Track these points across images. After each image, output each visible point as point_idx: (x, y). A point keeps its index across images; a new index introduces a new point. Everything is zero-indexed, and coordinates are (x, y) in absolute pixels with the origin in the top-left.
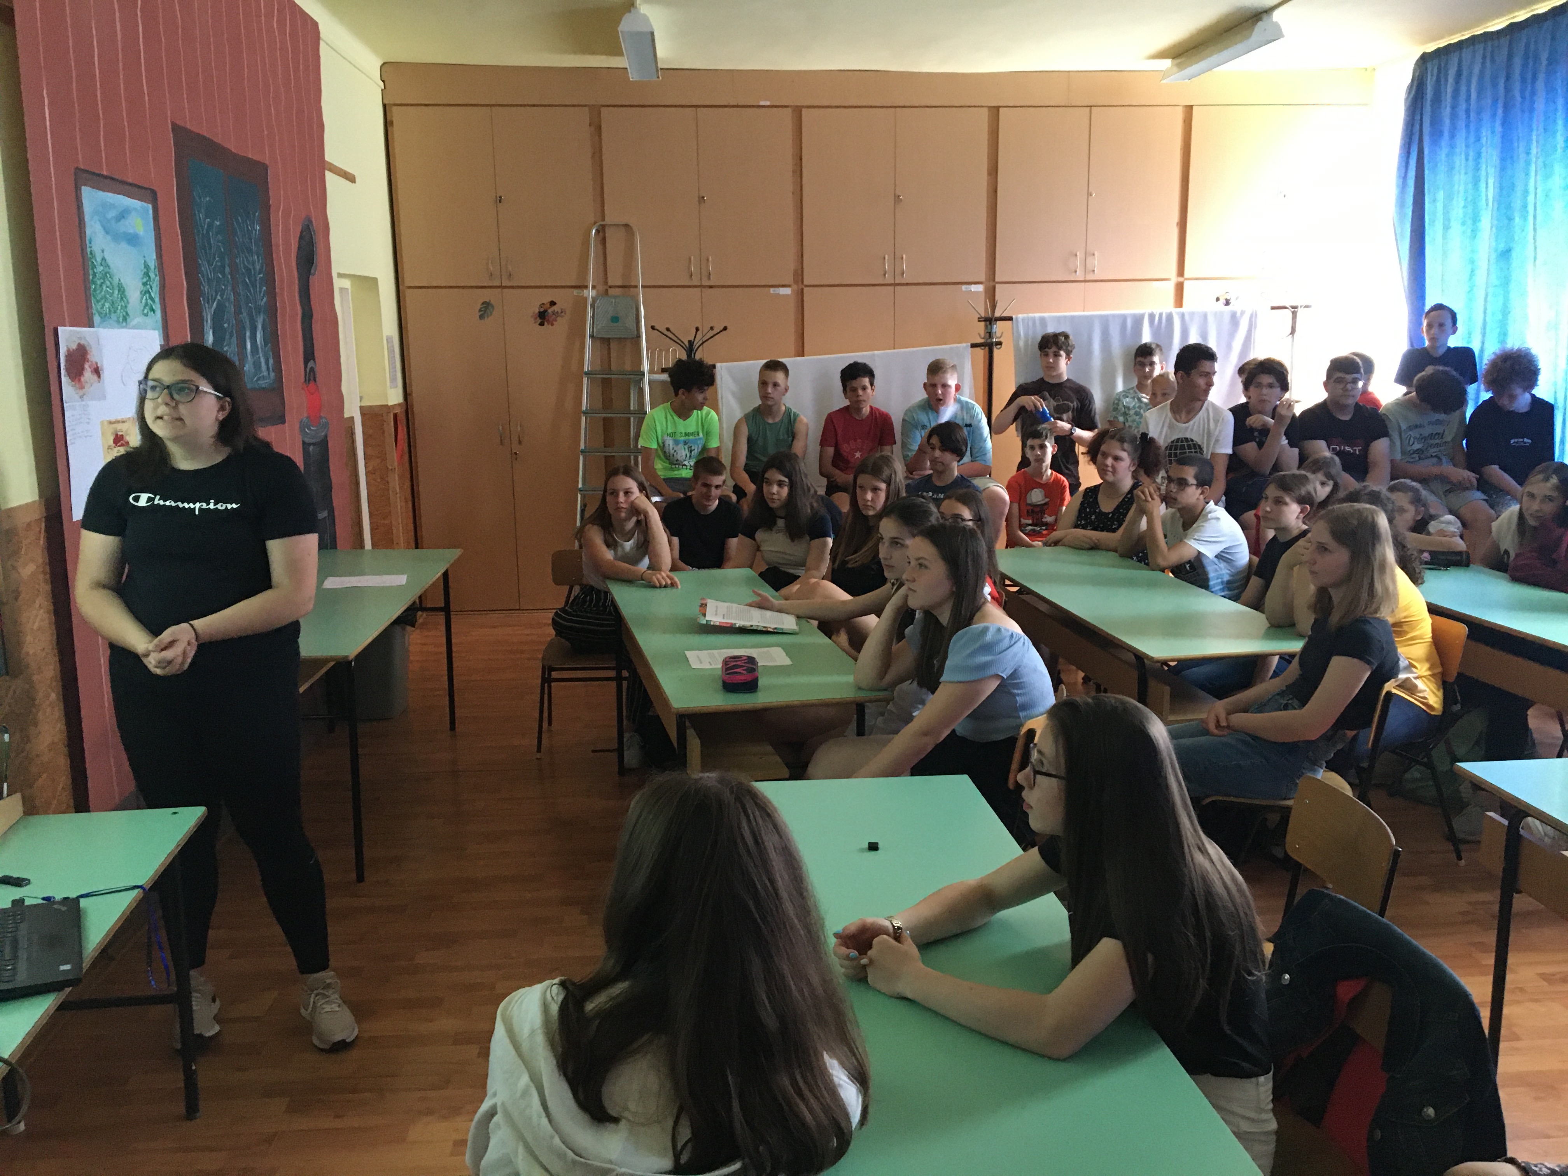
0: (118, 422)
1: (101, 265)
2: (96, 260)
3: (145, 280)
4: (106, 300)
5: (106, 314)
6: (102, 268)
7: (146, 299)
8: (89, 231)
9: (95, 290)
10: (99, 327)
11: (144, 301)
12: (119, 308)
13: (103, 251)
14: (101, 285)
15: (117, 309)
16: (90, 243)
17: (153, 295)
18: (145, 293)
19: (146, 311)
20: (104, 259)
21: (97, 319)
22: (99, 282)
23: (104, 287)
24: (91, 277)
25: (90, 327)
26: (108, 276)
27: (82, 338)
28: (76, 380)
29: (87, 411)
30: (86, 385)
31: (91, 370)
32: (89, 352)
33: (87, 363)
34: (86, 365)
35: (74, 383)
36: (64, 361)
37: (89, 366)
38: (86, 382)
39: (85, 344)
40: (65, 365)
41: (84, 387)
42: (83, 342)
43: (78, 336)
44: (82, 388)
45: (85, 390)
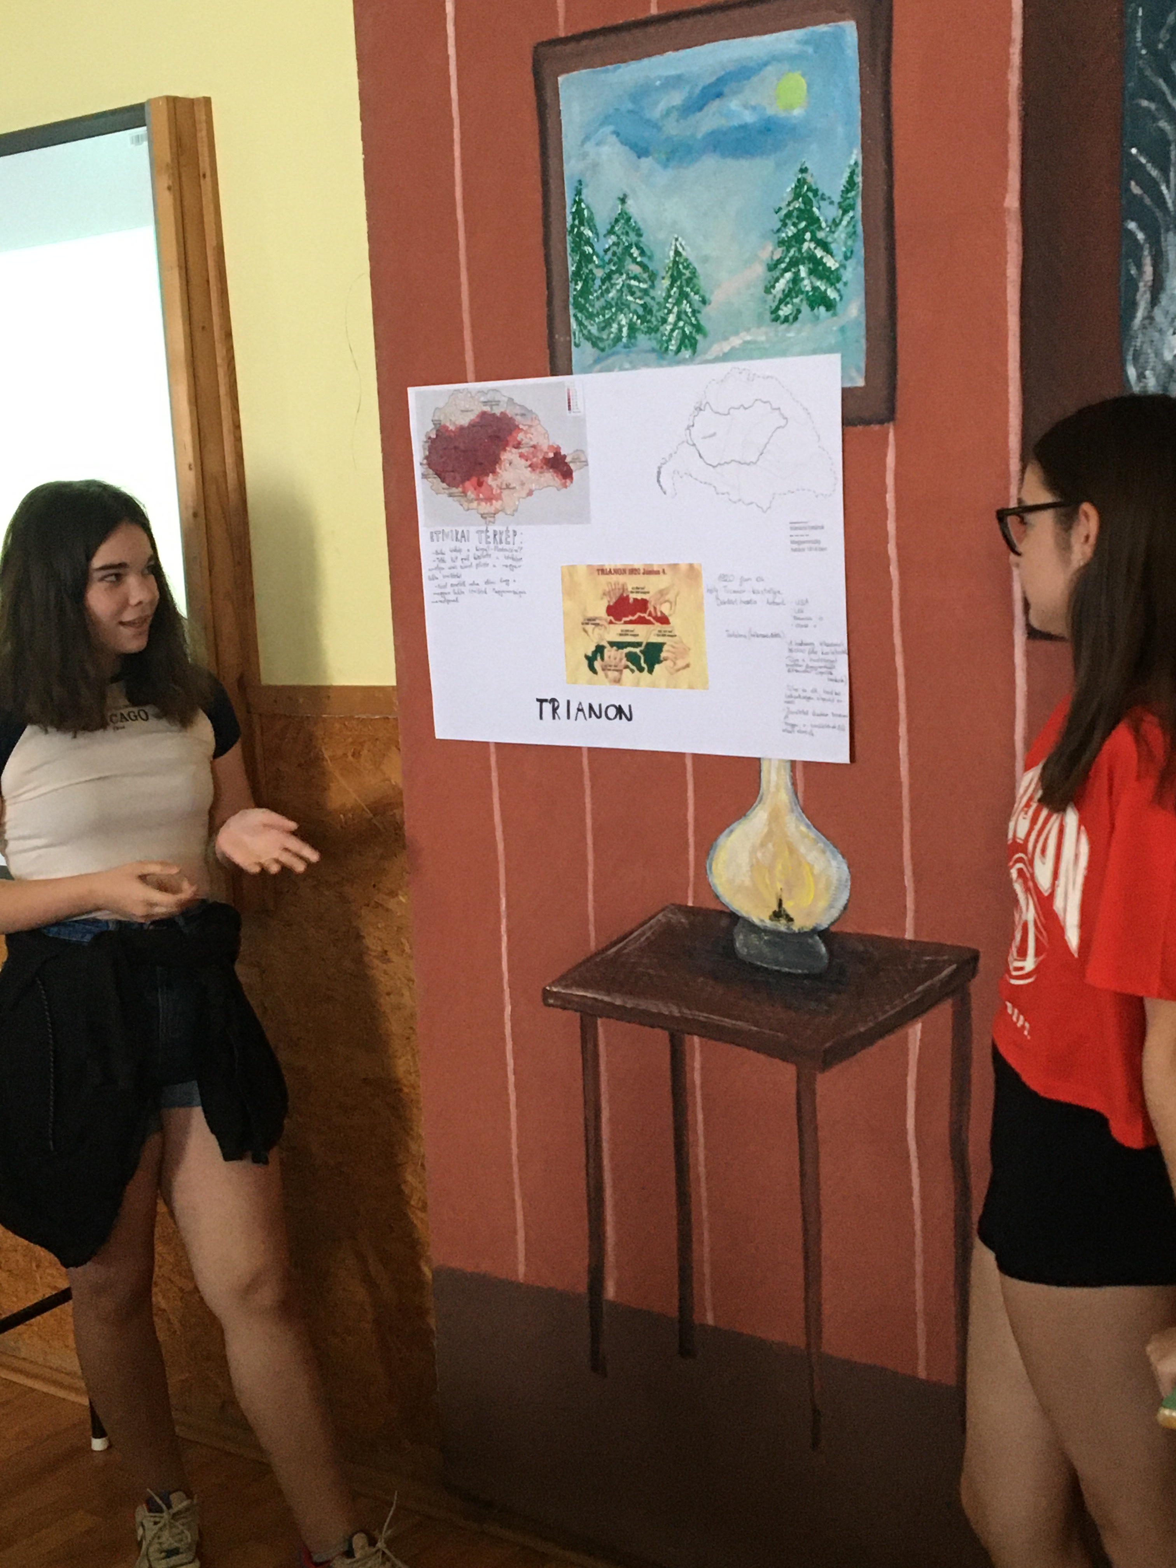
0: (633, 571)
1: (611, 232)
2: (593, 228)
3: (791, 231)
4: (621, 306)
5: (618, 338)
6: (613, 238)
7: (796, 280)
8: (572, 168)
9: (585, 292)
10: (587, 370)
11: (781, 285)
12: (672, 318)
13: (623, 200)
14: (608, 277)
15: (664, 321)
16: (579, 193)
17: (831, 263)
18: (794, 263)
19: (785, 311)
20: (625, 217)
21: (581, 353)
22: (599, 273)
23: (619, 281)
24: (572, 268)
25: (554, 373)
26: (635, 252)
27: (498, 403)
28: (467, 484)
29: (508, 543)
30: (505, 493)
31: (529, 463)
32: (525, 428)
33: (514, 450)
34: (509, 455)
35: (460, 489)
36: (424, 449)
37: (521, 456)
38: (508, 487)
39: (510, 412)
40: (427, 458)
41: (498, 498)
42: (503, 410)
43: (483, 399)
44: (489, 499)
45: (500, 502)
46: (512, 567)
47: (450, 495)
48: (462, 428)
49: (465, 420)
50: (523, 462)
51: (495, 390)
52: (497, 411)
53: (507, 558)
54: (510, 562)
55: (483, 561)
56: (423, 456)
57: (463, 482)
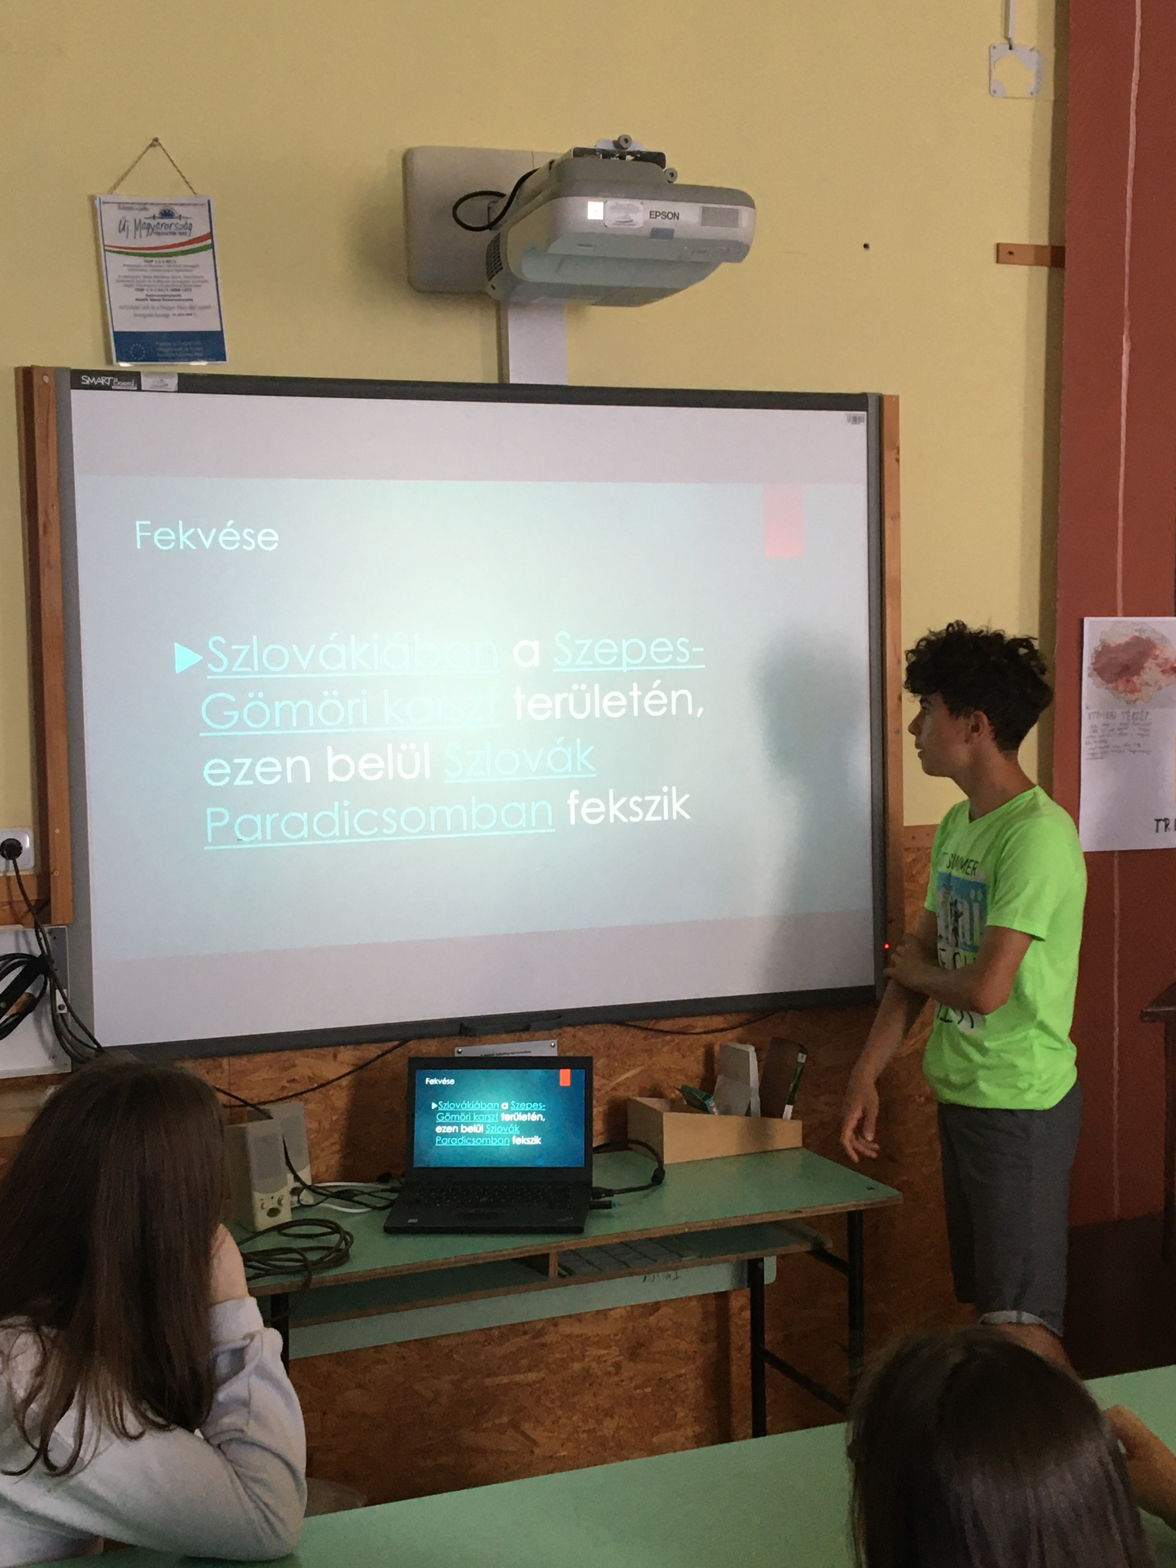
27: (1145, 631)
28: (1119, 681)
29: (1141, 719)
30: (1144, 688)
31: (1162, 669)
32: (1161, 648)
33: (1153, 661)
34: (1150, 664)
35: (1114, 685)
36: (1092, 658)
37: (1158, 665)
38: (1147, 684)
39: (1153, 637)
40: (1093, 664)
41: (1140, 691)
42: (1147, 635)
43: (1136, 628)
44: (1133, 691)
45: (1140, 694)
46: (1142, 735)
47: (1107, 688)
48: (1119, 645)
49: (1122, 640)
50: (1158, 669)
51: (1144, 623)
52: (1144, 636)
53: (1140, 729)
54: (1142, 732)
55: (1124, 731)
56: (1090, 662)
57: (1116, 681)
